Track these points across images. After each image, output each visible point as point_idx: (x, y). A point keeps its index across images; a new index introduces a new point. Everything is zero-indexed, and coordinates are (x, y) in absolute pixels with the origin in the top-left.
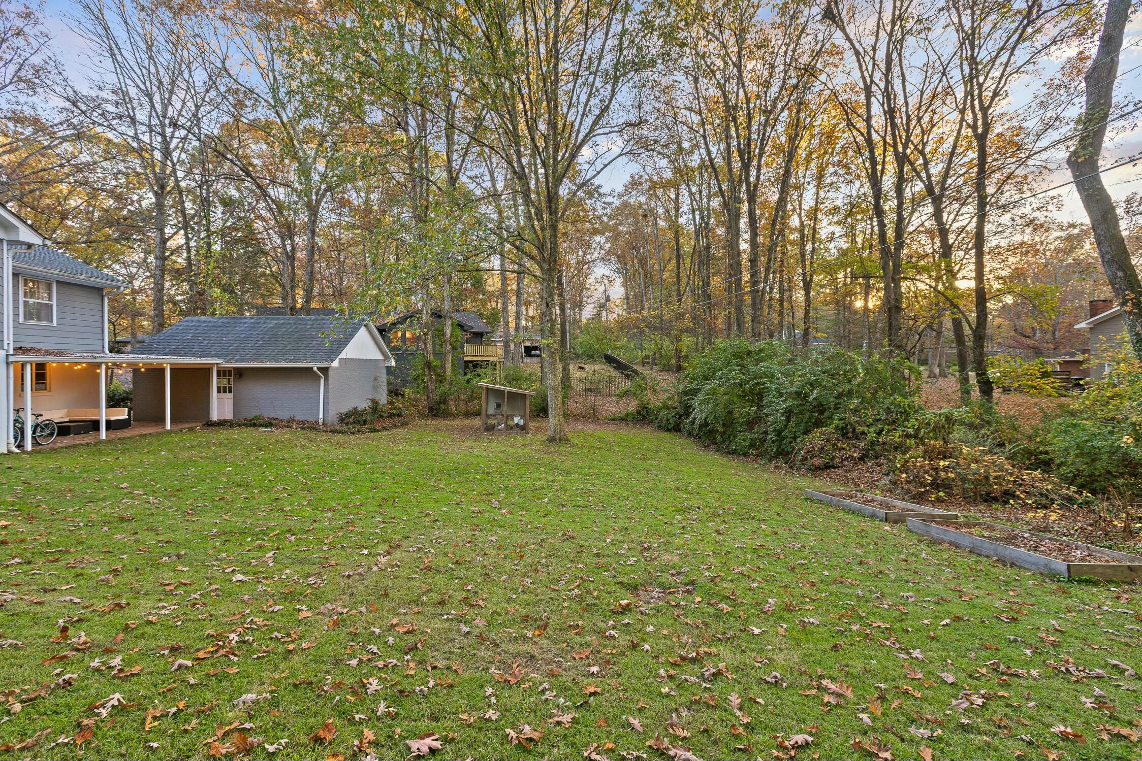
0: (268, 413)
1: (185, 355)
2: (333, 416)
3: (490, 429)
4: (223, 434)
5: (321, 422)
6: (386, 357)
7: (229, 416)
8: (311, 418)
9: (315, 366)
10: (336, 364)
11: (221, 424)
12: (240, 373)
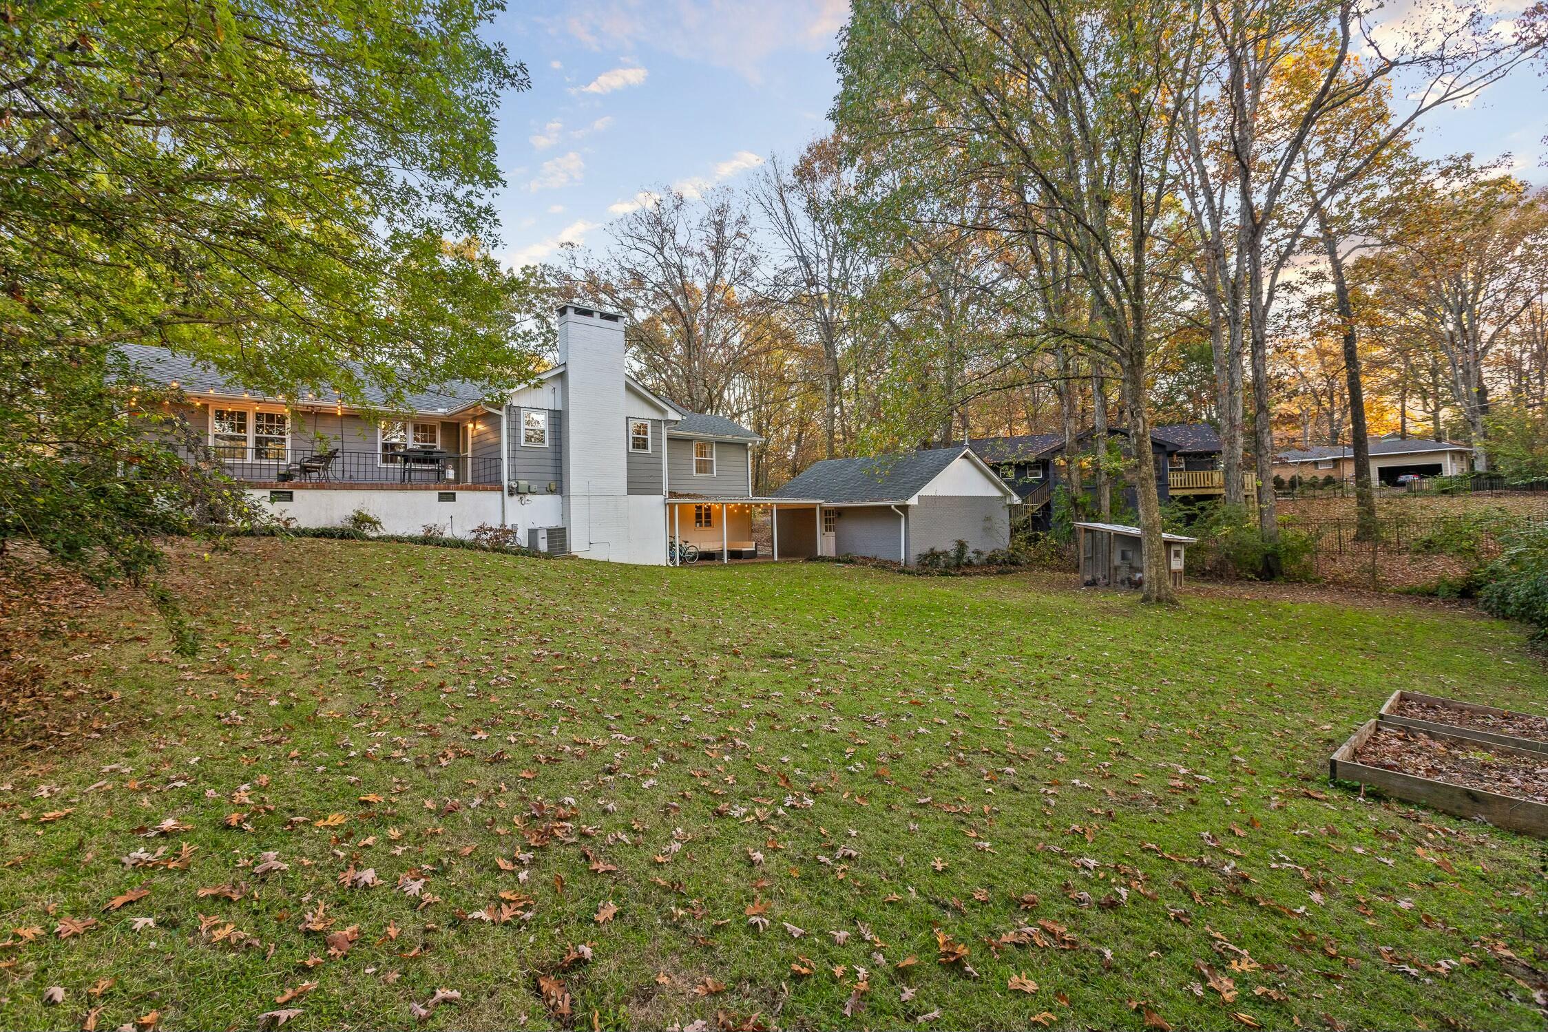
0: (861, 551)
1: (802, 497)
2: (913, 559)
3: (1093, 583)
4: (825, 567)
5: (903, 563)
6: (1007, 494)
7: (833, 554)
8: (895, 559)
9: (893, 504)
10: (913, 501)
11: (823, 559)
12: (840, 513)
